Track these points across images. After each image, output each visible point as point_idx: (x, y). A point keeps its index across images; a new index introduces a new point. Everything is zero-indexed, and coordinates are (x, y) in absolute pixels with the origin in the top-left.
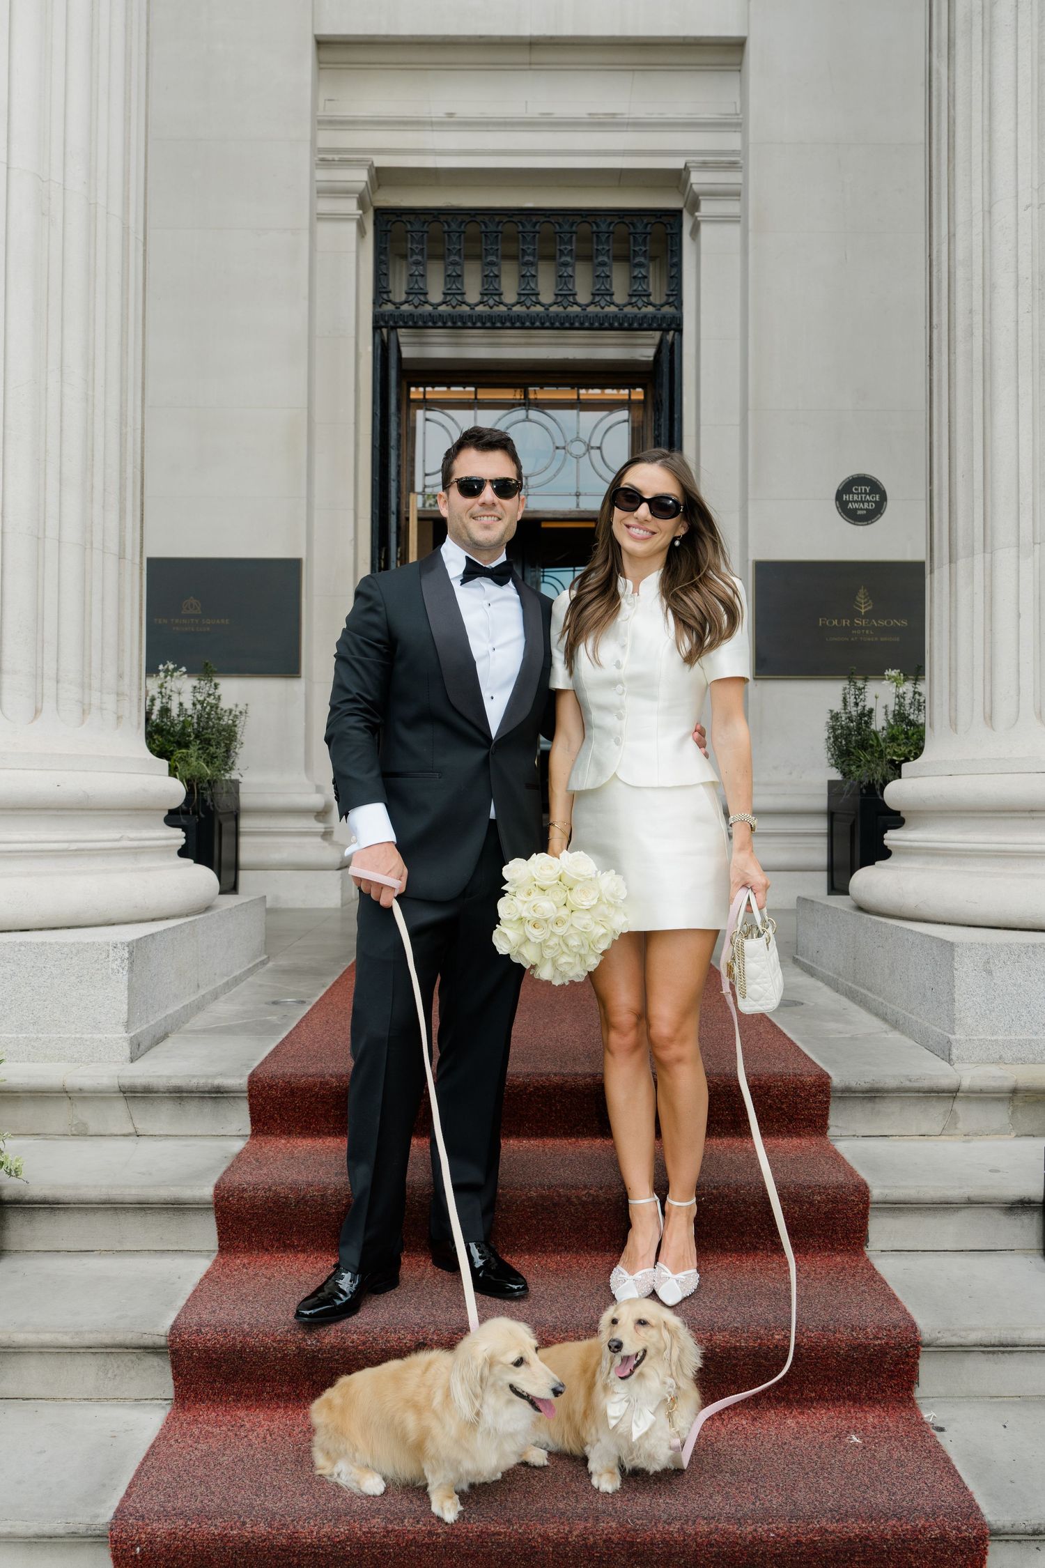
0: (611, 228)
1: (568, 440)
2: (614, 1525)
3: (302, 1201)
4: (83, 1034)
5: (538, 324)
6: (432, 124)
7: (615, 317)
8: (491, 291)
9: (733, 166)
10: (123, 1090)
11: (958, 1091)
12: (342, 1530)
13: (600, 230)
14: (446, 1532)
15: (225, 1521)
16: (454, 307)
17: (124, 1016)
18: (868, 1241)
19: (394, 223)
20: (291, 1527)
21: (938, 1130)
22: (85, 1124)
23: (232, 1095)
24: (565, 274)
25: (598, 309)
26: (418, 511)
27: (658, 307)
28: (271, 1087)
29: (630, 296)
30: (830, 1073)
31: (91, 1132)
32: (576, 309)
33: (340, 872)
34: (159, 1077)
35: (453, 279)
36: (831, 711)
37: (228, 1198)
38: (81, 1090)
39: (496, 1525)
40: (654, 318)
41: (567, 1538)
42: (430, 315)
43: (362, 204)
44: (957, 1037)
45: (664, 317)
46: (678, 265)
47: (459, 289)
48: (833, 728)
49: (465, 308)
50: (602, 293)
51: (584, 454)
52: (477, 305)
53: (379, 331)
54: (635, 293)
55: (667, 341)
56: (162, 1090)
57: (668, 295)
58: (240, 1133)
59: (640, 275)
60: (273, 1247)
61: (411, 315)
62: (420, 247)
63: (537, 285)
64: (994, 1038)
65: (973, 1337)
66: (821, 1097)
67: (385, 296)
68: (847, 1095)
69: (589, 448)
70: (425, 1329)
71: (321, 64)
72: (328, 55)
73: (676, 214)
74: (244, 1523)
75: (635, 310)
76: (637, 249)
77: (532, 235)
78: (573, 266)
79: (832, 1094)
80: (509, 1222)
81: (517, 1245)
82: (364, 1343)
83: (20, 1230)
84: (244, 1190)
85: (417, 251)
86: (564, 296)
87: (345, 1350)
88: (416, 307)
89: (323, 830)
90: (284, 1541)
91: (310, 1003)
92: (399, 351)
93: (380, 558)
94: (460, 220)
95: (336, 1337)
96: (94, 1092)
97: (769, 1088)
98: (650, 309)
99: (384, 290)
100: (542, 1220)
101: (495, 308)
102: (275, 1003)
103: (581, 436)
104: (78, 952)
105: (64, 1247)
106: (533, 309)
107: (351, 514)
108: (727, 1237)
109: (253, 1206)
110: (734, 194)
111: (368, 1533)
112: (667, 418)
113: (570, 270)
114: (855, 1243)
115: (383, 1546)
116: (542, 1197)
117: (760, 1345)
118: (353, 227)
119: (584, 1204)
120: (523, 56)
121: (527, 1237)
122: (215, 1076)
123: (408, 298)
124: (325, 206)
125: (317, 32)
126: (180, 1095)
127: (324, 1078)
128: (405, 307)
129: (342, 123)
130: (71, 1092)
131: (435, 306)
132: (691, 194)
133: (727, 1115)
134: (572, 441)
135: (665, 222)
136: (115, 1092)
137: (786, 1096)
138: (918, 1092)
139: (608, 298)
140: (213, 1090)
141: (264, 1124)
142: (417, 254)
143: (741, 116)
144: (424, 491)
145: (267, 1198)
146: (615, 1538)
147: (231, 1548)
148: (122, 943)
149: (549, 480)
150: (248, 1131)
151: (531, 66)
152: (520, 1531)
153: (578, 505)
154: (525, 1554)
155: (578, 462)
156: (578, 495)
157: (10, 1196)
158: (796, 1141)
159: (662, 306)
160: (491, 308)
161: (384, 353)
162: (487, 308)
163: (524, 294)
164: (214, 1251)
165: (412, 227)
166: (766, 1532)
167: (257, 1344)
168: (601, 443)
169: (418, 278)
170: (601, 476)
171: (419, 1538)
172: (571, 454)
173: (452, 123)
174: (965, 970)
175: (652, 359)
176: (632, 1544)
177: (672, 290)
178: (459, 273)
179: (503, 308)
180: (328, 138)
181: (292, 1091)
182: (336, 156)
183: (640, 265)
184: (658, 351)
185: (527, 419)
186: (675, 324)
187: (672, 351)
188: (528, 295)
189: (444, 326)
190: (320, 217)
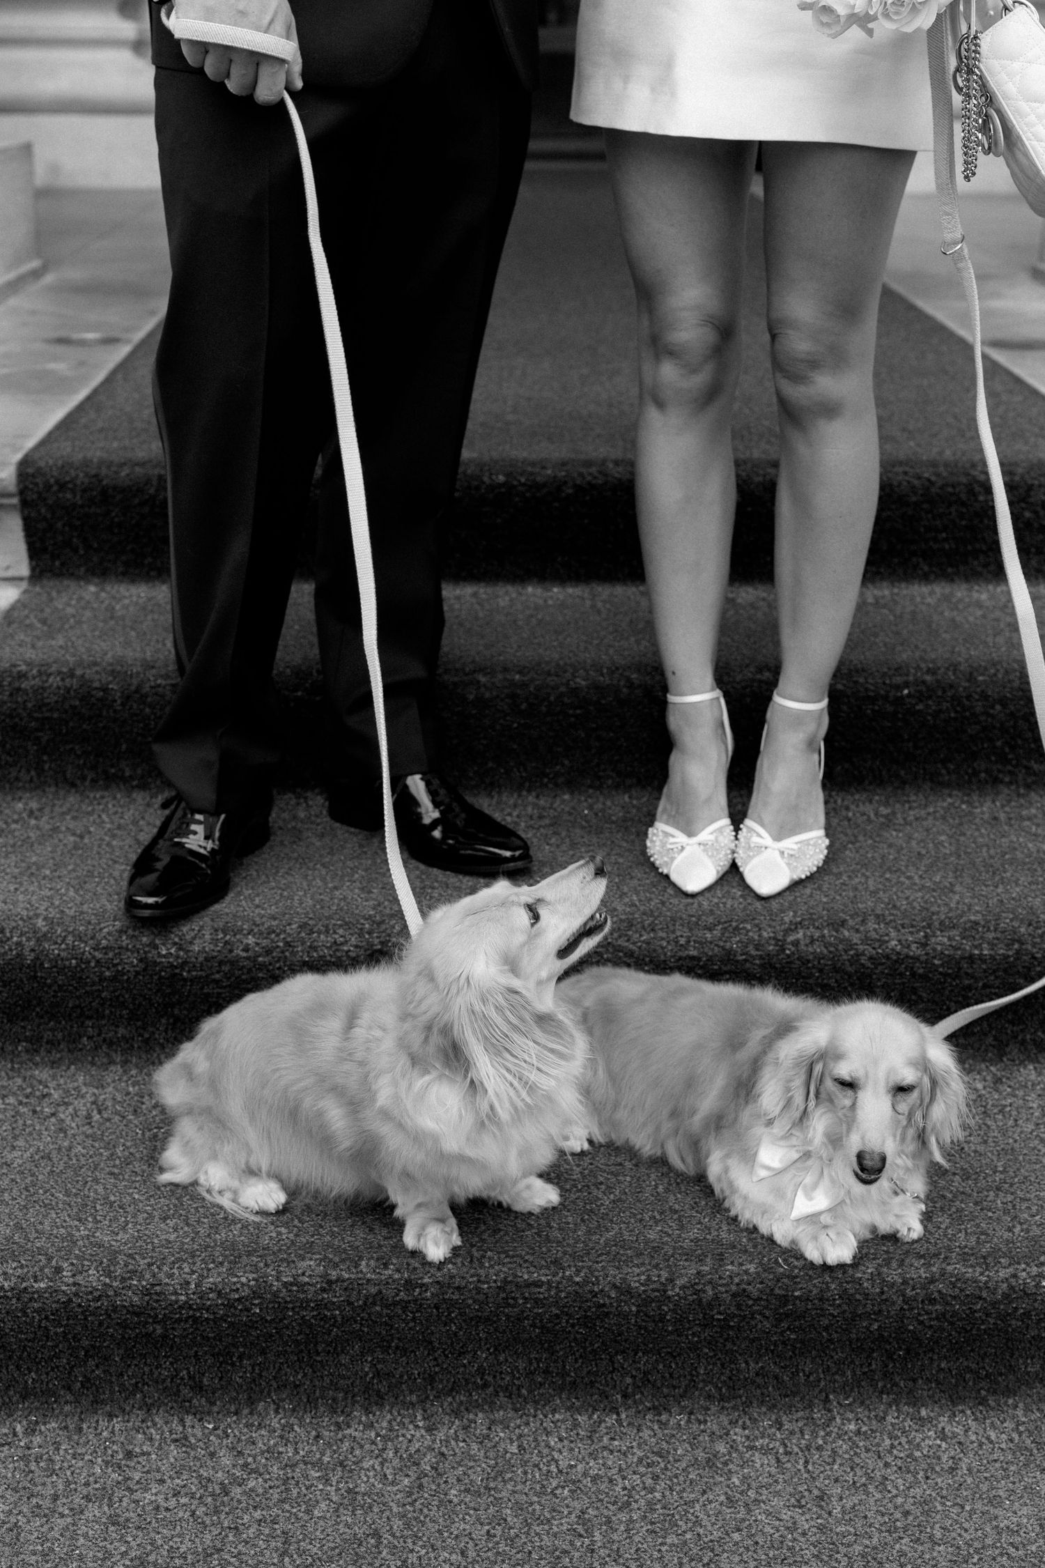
2: (752, 1268)
12: (244, 1280)
14: (438, 1282)
15: (22, 1267)
20: (147, 1276)
28: (62, 486)
39: (532, 1269)
41: (665, 1291)
58: (10, 574)
60: (84, 778)
70: (383, 927)
74: (58, 1270)
80: (534, 733)
81: (546, 775)
82: (268, 952)
84: (22, 676)
87: (233, 963)
90: (136, 1299)
91: (128, 341)
95: (215, 941)
97: (1030, 488)
100: (595, 729)
102: (62, 341)
109: (40, 706)
111: (292, 1284)
115: (320, 1305)
116: (596, 687)
117: (1018, 952)
121: (566, 762)
133: (946, 540)
141: (54, 557)
145: (68, 690)
146: (753, 1290)
147: (38, 1311)
150: (24, 570)
152: (577, 1279)
154: (586, 1317)
166: (1033, 1278)
167: (63, 954)
171: (389, 1293)
176: (784, 1300)
181: (104, 491)
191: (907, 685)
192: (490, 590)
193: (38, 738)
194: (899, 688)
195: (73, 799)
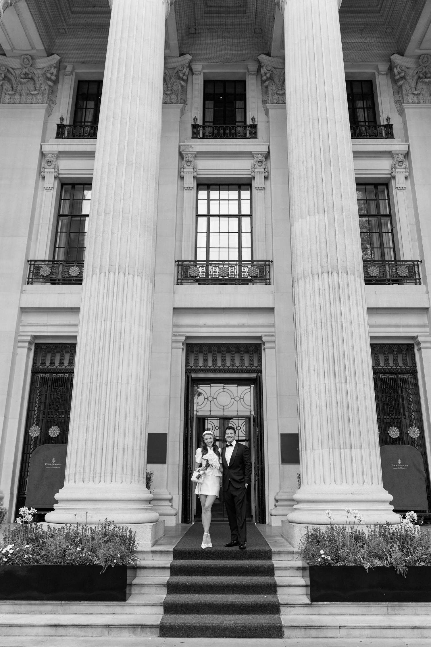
0: (244, 348)
1: (235, 397)
3: (184, 567)
4: (144, 542)
5: (226, 371)
6: (200, 326)
7: (245, 370)
8: (215, 363)
9: (273, 336)
10: (152, 551)
11: (293, 552)
16: (205, 367)
17: (151, 539)
18: (274, 575)
19: (191, 347)
21: (291, 560)
22: (145, 558)
23: (170, 552)
25: (241, 367)
26: (196, 416)
27: (256, 367)
28: (177, 551)
30: (272, 548)
32: (236, 367)
33: (175, 516)
34: (157, 549)
35: (205, 360)
36: (298, 474)
37: (173, 566)
40: (255, 370)
42: (199, 369)
43: (183, 345)
45: (257, 370)
46: (261, 357)
47: (207, 363)
49: (208, 367)
50: (242, 364)
52: (211, 366)
53: (186, 373)
54: (250, 364)
55: (259, 375)
56: (159, 551)
58: (171, 559)
59: (251, 359)
61: (195, 370)
62: (197, 353)
63: (226, 362)
65: (284, 584)
66: (270, 553)
67: (188, 365)
68: (275, 553)
69: (240, 399)
71: (174, 312)
72: (176, 311)
73: (260, 345)
75: (250, 368)
76: (250, 353)
77: (225, 350)
79: (272, 552)
80: (217, 571)
81: (218, 575)
83: (139, 572)
86: (233, 364)
88: (196, 367)
89: (171, 505)
92: (191, 376)
94: (207, 346)
96: (147, 552)
97: (262, 551)
98: (254, 367)
99: (188, 363)
100: (222, 570)
103: (238, 396)
104: (143, 527)
105: (146, 575)
106: (225, 367)
107: (179, 420)
108: (252, 574)
112: (259, 395)
114: (272, 575)
118: (181, 350)
119: (229, 568)
120: (222, 311)
121: (220, 574)
122: (168, 549)
123: (194, 365)
124: (175, 345)
125: (174, 307)
126: (161, 552)
127: (186, 549)
128: (193, 367)
129: (179, 326)
130: (144, 552)
131: (201, 367)
132: (263, 342)
133: (254, 556)
135: (257, 347)
136: (150, 552)
137: (264, 553)
138: (287, 552)
139: (244, 365)
140: (167, 551)
141: (175, 558)
143: (274, 324)
144: (197, 411)
148: (151, 525)
149: (230, 407)
150: (173, 559)
151: (224, 312)
153: (237, 413)
155: (237, 403)
156: (237, 410)
157: (138, 566)
158: (266, 561)
160: (215, 367)
161: (187, 378)
162: (213, 367)
164: (170, 575)
165: (195, 348)
168: (243, 398)
169: (197, 360)
170: (243, 406)
172: (236, 400)
173: (205, 326)
174: (296, 530)
177: (260, 363)
178: (207, 359)
179: (217, 367)
180: (175, 329)
181: (180, 551)
182: (177, 334)
183: (251, 357)
184: (257, 377)
185: (224, 391)
186: (260, 371)
187: (260, 378)
188: (224, 363)
189: (203, 372)
190: (173, 348)
194: (247, 567)
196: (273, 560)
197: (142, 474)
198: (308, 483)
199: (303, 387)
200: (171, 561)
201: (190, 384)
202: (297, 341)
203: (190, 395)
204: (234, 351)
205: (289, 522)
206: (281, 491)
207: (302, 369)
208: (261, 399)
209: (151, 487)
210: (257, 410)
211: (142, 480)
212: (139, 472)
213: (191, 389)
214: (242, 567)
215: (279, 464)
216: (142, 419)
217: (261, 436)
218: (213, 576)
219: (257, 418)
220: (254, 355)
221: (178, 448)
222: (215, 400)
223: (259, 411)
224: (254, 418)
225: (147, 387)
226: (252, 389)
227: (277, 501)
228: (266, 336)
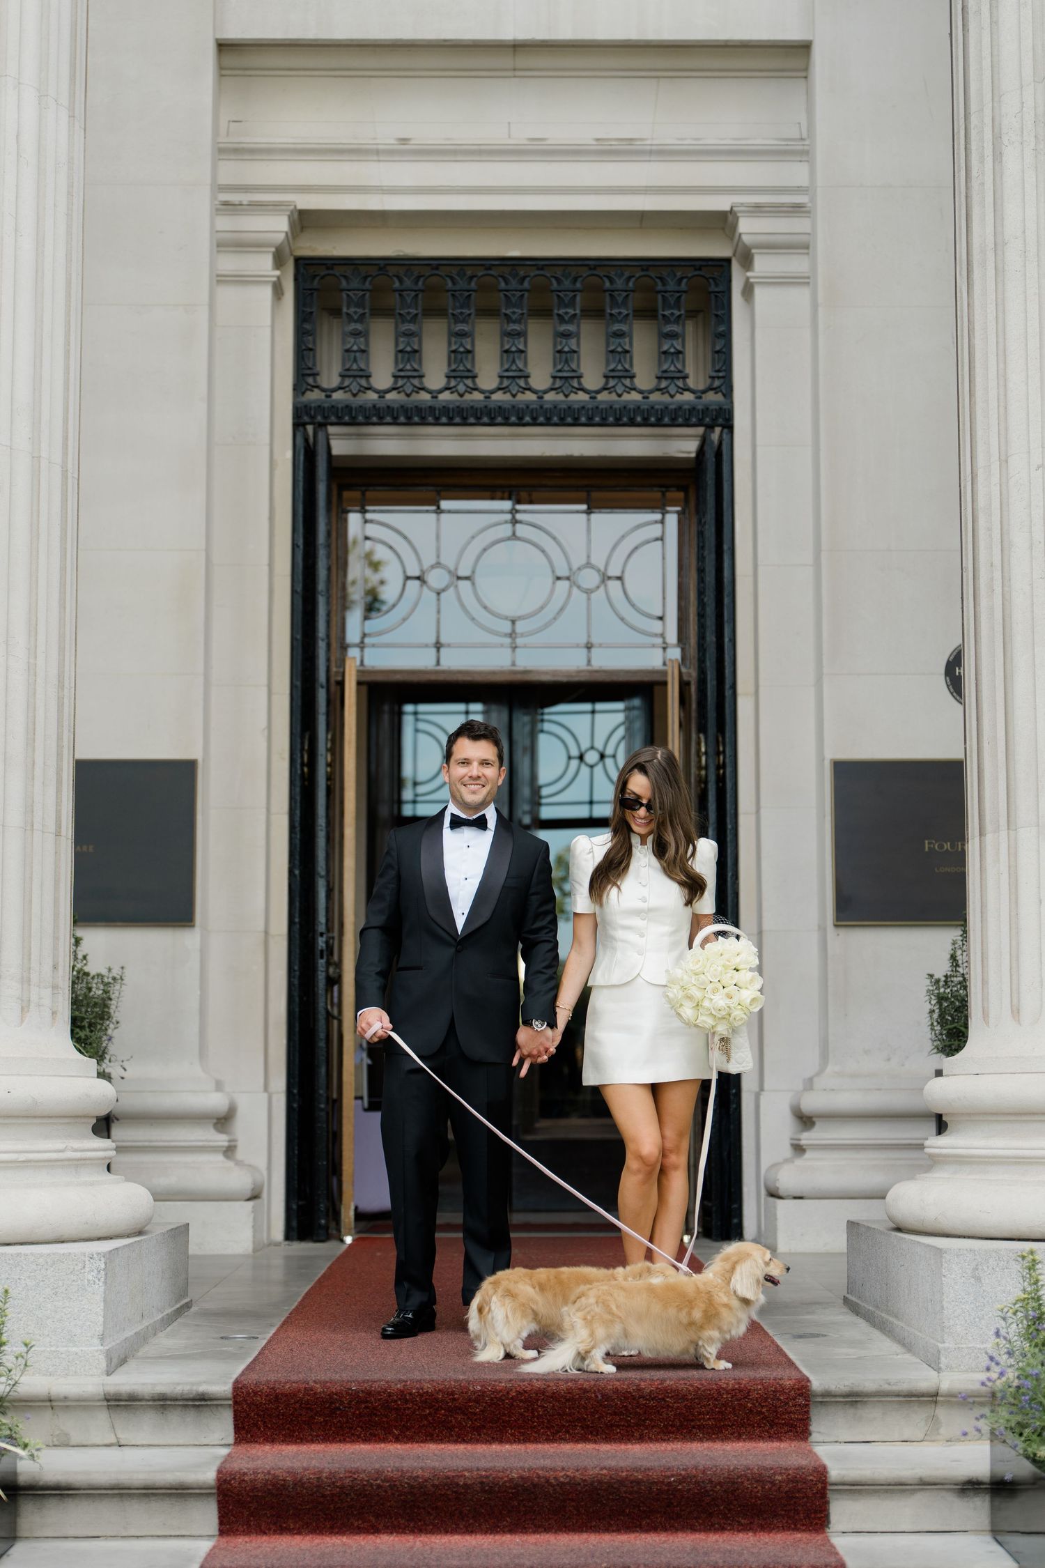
0: (631, 284)
1: (575, 567)
3: (299, 1483)
4: (58, 1347)
5: (527, 419)
6: (378, 152)
7: (638, 409)
9: (797, 210)
10: (108, 1397)
11: (937, 1395)
13: (614, 287)
16: (408, 395)
17: (100, 1329)
18: (829, 1522)
19: (323, 278)
21: (920, 1436)
22: (67, 1435)
23: (215, 1403)
24: (566, 349)
25: (614, 397)
26: (358, 671)
27: (699, 394)
28: (256, 1393)
29: (659, 378)
30: (811, 1378)
31: (72, 1443)
32: (582, 396)
33: (251, 1203)
34: (143, 1384)
35: (407, 355)
36: (931, 976)
37: (230, 1481)
38: (66, 1398)
40: (693, 410)
42: (374, 406)
43: (279, 262)
44: (946, 1345)
45: (706, 410)
46: (726, 336)
47: (415, 370)
48: (941, 999)
49: (425, 396)
50: (619, 375)
51: (598, 587)
52: (441, 391)
53: (301, 429)
54: (665, 375)
55: (712, 442)
56: (147, 1397)
57: (712, 378)
58: (223, 1442)
59: (672, 350)
60: (270, 1529)
61: (348, 408)
62: (360, 311)
63: (526, 364)
64: (985, 1346)
66: (801, 1401)
67: (310, 380)
68: (828, 1399)
69: (605, 578)
71: (222, 70)
72: (230, 60)
73: (721, 266)
75: (666, 398)
76: (667, 313)
77: (519, 294)
78: (577, 335)
79: (813, 1399)
80: (492, 1503)
81: (499, 1527)
83: (31, 1516)
84: (245, 1474)
85: (356, 317)
86: (566, 378)
88: (355, 395)
89: (226, 1144)
91: (264, 1339)
92: (329, 448)
93: (302, 749)
94: (416, 274)
96: (78, 1400)
97: (749, 1391)
98: (688, 396)
99: (308, 372)
100: (522, 1501)
101: (467, 397)
102: (222, 1338)
103: (593, 561)
104: (54, 1263)
105: (71, 1533)
106: (520, 397)
107: (264, 690)
108: (696, 1518)
109: (254, 1489)
110: (802, 247)
112: (713, 550)
113: (573, 343)
114: (816, 1524)
116: (522, 1477)
118: (267, 292)
119: (562, 1485)
120: (506, 61)
121: (508, 1519)
122: (200, 1383)
123: (342, 382)
124: (230, 263)
125: (218, 36)
126: (164, 1403)
127: (308, 1384)
128: (337, 396)
129: (252, 151)
130: (55, 1401)
131: (382, 394)
132: (740, 244)
133: (709, 1419)
134: (579, 569)
135: (707, 276)
136: (99, 1400)
137: (766, 1401)
138: (898, 1395)
139: (627, 382)
140: (198, 1397)
141: (248, 1432)
142: (356, 322)
143: (807, 143)
144: (362, 642)
145: (267, 1480)
148: (98, 1254)
149: (547, 625)
150: (231, 1440)
151: (516, 72)
153: (589, 662)
155: (589, 599)
156: (589, 647)
157: (25, 1482)
158: (776, 1444)
159: (704, 392)
160: (461, 396)
161: (307, 457)
162: (455, 397)
163: (508, 377)
164: (214, 1536)
165: (348, 283)
168: (623, 572)
169: (358, 354)
170: (622, 619)
172: (579, 587)
173: (405, 150)
174: (953, 1276)
175: (693, 455)
177: (718, 371)
178: (416, 347)
179: (477, 396)
180: (232, 172)
181: (277, 1396)
182: (245, 198)
183: (672, 336)
184: (701, 451)
185: (514, 536)
186: (723, 419)
187: (719, 454)
188: (514, 376)
189: (395, 423)
190: (221, 279)
191: (672, 1476)
192: (473, 1446)
193: (249, 1507)
194: (669, 1477)
195: (265, 1538)
196: (815, 1437)
197: (47, 968)
198: (1016, 1012)
199: (1004, 461)
200: (225, 1451)
201: (322, 489)
202: (975, 184)
203: (322, 553)
204: (572, 303)
205: (899, 1229)
206: (829, 1069)
207: (1003, 355)
208: (726, 573)
209: (112, 1049)
210: (701, 637)
211: (47, 1002)
212: (27, 955)
213: (329, 524)
214: (638, 1482)
215: (822, 929)
216: (32, 651)
217: (721, 780)
218: (469, 1530)
219: (702, 682)
220: (690, 327)
221: (262, 842)
222: (464, 585)
223: (711, 638)
224: (684, 685)
225: (57, 457)
226: (672, 520)
227: (805, 1120)
228: (758, 210)
